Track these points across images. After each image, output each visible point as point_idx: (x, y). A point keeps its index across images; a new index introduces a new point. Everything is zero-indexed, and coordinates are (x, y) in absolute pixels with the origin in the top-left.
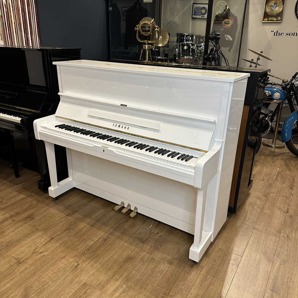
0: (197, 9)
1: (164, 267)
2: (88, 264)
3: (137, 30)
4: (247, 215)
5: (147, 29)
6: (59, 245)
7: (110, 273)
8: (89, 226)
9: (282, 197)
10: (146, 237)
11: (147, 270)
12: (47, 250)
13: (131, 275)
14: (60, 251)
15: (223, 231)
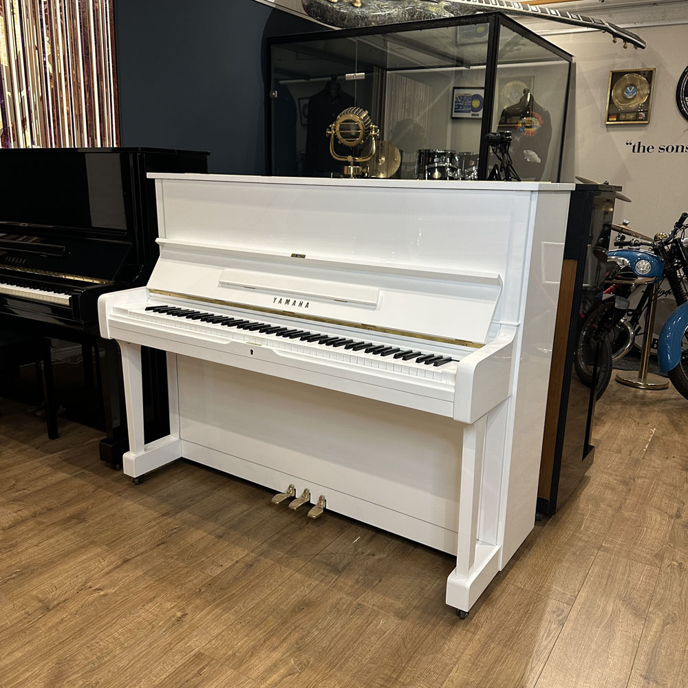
0: (462, 100)
1: (388, 624)
2: (208, 614)
3: (330, 135)
4: (582, 522)
5: (353, 132)
6: (141, 573)
7: (259, 634)
8: (213, 537)
9: (665, 486)
10: (345, 562)
11: (346, 629)
12: (113, 584)
13: (308, 640)
14: (145, 586)
15: (525, 552)
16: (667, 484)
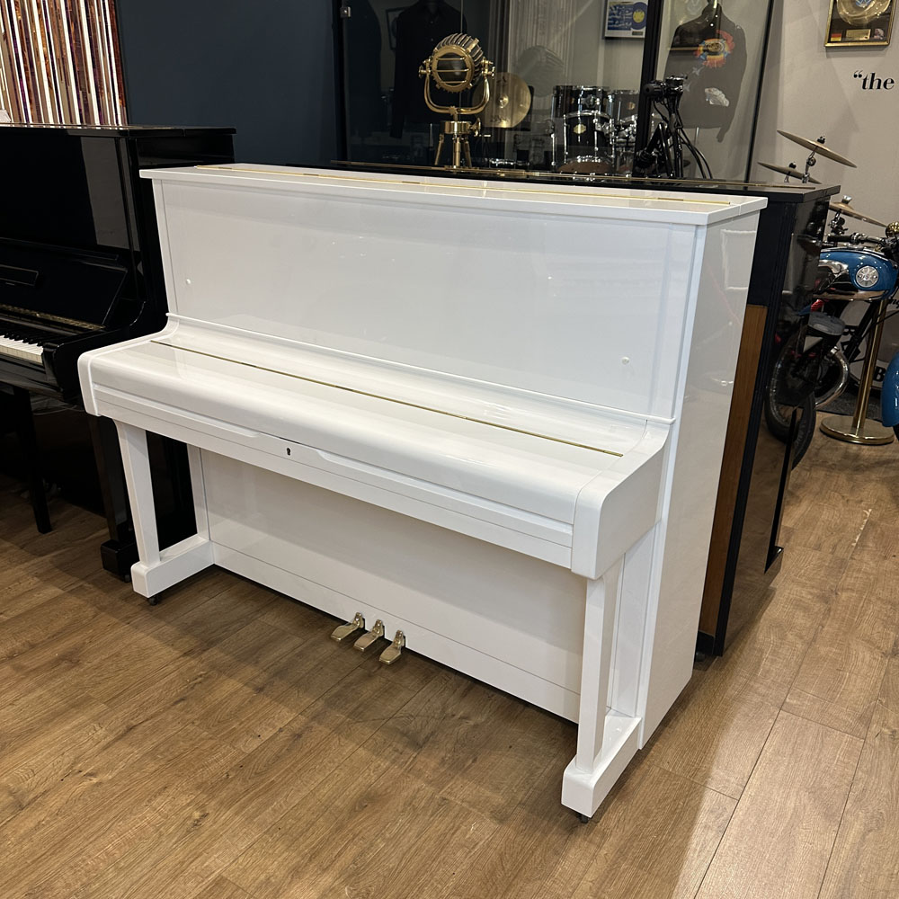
0: (619, 11)
1: (480, 830)
2: (237, 814)
3: (425, 75)
4: (759, 663)
5: (457, 71)
6: (150, 748)
7: (304, 847)
8: (250, 690)
9: (879, 602)
10: (428, 730)
11: (423, 839)
12: (110, 767)
13: (370, 855)
14: (153, 769)
15: (678, 712)
16: (882, 600)
